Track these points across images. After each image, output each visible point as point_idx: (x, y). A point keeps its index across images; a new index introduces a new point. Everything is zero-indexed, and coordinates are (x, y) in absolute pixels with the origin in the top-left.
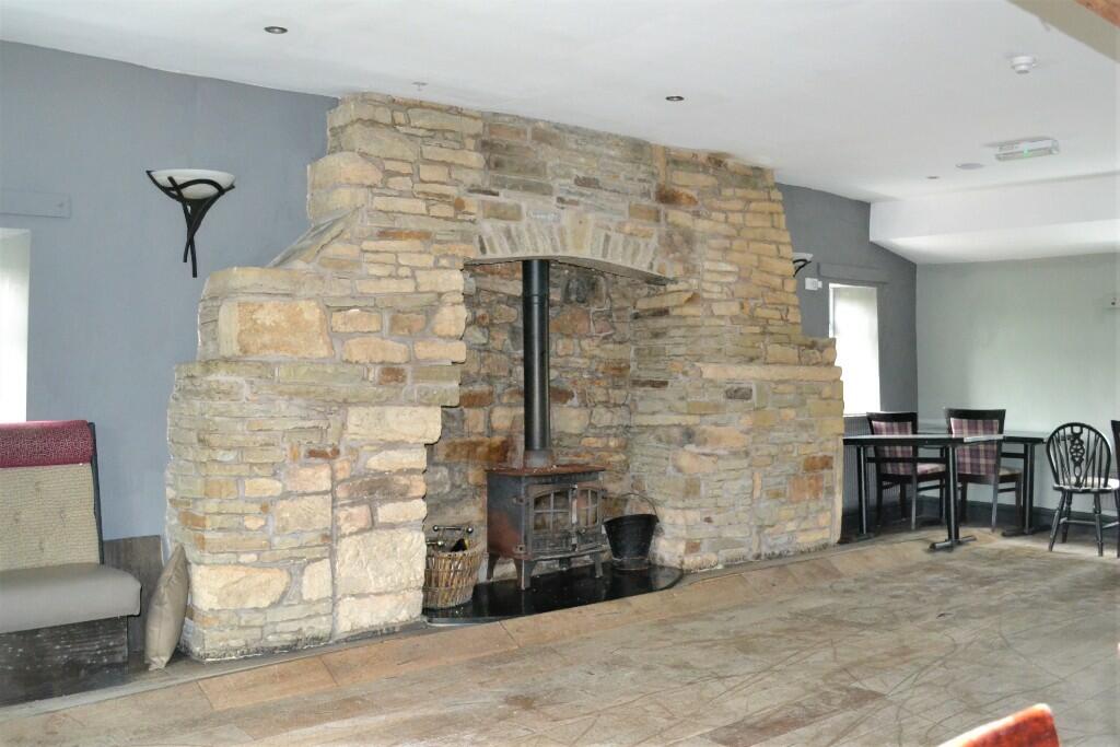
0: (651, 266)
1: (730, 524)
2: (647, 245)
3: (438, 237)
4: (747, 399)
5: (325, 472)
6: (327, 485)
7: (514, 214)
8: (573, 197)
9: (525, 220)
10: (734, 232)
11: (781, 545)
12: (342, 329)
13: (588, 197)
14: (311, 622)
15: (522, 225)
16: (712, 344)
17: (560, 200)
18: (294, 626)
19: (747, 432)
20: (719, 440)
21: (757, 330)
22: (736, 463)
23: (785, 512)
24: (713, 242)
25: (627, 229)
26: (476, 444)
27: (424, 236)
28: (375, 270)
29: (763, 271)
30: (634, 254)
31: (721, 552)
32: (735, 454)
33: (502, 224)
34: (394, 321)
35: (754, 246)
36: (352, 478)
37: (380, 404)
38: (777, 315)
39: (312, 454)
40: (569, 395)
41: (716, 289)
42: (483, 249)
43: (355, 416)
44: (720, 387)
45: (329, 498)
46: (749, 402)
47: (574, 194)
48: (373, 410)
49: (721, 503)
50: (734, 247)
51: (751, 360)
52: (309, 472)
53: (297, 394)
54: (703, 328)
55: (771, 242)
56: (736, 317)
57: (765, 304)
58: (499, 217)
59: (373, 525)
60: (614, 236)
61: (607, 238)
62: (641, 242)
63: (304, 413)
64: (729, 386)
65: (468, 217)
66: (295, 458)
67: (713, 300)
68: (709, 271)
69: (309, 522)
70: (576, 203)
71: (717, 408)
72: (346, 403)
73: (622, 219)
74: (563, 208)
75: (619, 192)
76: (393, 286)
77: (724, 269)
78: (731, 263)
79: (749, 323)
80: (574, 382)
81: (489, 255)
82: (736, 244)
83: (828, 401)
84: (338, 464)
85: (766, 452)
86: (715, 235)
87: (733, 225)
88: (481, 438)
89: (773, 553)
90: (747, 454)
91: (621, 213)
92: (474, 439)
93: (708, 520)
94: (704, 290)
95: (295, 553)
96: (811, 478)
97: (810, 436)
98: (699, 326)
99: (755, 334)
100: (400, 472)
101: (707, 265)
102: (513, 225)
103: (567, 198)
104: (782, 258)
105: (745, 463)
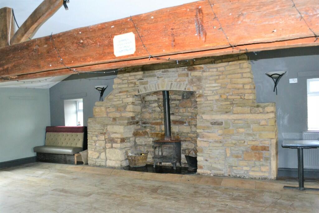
0: (185, 89)
1: (215, 163)
2: (184, 83)
3: (129, 91)
4: (221, 125)
5: (104, 137)
6: (104, 139)
7: (146, 83)
8: (161, 76)
9: (149, 84)
10: (220, 73)
11: (240, 174)
12: (109, 111)
13: (165, 75)
14: (102, 163)
15: (148, 85)
16: (209, 108)
17: (158, 77)
18: (100, 163)
19: (221, 135)
20: (209, 137)
21: (229, 103)
22: (217, 145)
23: (241, 163)
24: (211, 78)
25: (178, 80)
26: (158, 134)
27: (127, 91)
28: (115, 100)
29: (232, 84)
30: (180, 86)
31: (212, 171)
32: (216, 142)
33: (144, 86)
34: (117, 109)
35: (229, 76)
36: (108, 138)
37: (113, 125)
38: (239, 97)
39: (101, 133)
40: (185, 123)
41: (210, 92)
42: (139, 92)
43: (109, 127)
44: (209, 121)
45: (105, 141)
46: (222, 126)
47: (162, 75)
48: (112, 126)
49: (211, 156)
50: (220, 78)
51: (227, 112)
52: (101, 136)
53: (100, 123)
54: (204, 104)
55: (238, 73)
56: (218, 100)
57: (233, 94)
58: (143, 84)
59: (112, 147)
60: (174, 83)
61: (172, 84)
62: (182, 83)
63: (100, 126)
64: (212, 121)
65: (137, 86)
66: (99, 134)
67: (208, 96)
68: (207, 87)
69: (101, 145)
70: (162, 77)
71: (208, 127)
72: (107, 125)
73: (176, 78)
74: (159, 79)
75: (174, 72)
76: (118, 102)
77: (214, 86)
78: (218, 83)
79: (224, 101)
80: (186, 119)
81: (140, 93)
82: (221, 77)
83: (264, 126)
84: (106, 135)
85: (230, 142)
86: (212, 76)
87: (220, 71)
88: (159, 132)
89: (236, 176)
90: (221, 142)
91: (176, 77)
92: (157, 132)
93: (207, 160)
94: (205, 93)
95: (100, 150)
96: (256, 153)
97: (253, 138)
98: (203, 104)
99: (228, 104)
100: (116, 138)
101: (207, 85)
102: (146, 86)
103: (160, 76)
104: (244, 78)
105: (221, 145)
